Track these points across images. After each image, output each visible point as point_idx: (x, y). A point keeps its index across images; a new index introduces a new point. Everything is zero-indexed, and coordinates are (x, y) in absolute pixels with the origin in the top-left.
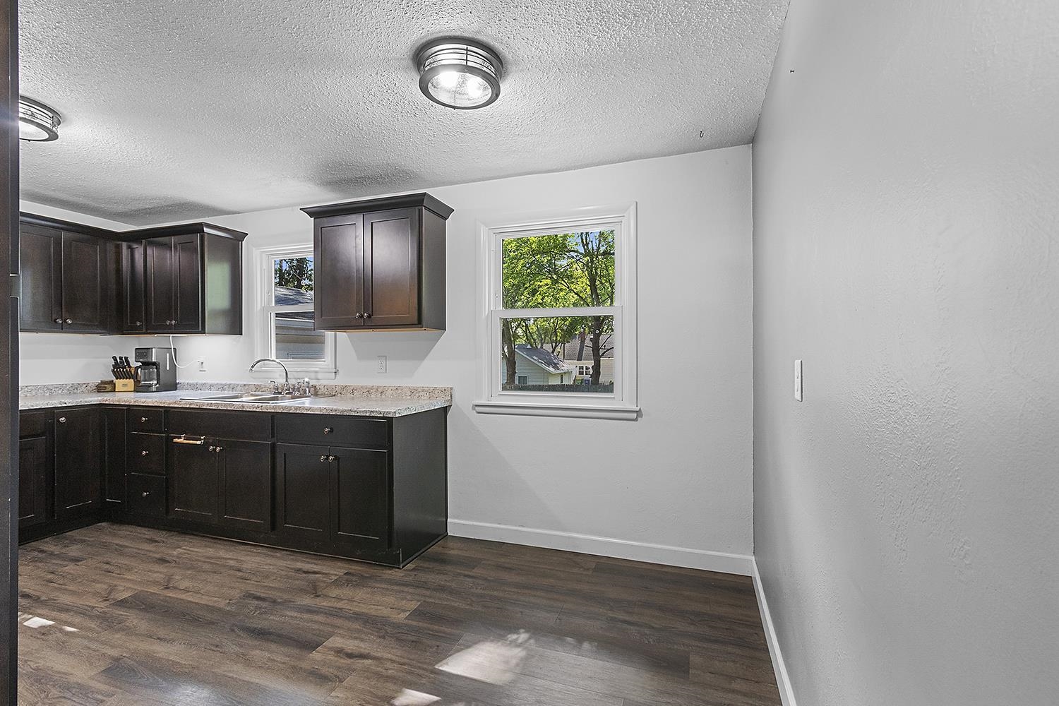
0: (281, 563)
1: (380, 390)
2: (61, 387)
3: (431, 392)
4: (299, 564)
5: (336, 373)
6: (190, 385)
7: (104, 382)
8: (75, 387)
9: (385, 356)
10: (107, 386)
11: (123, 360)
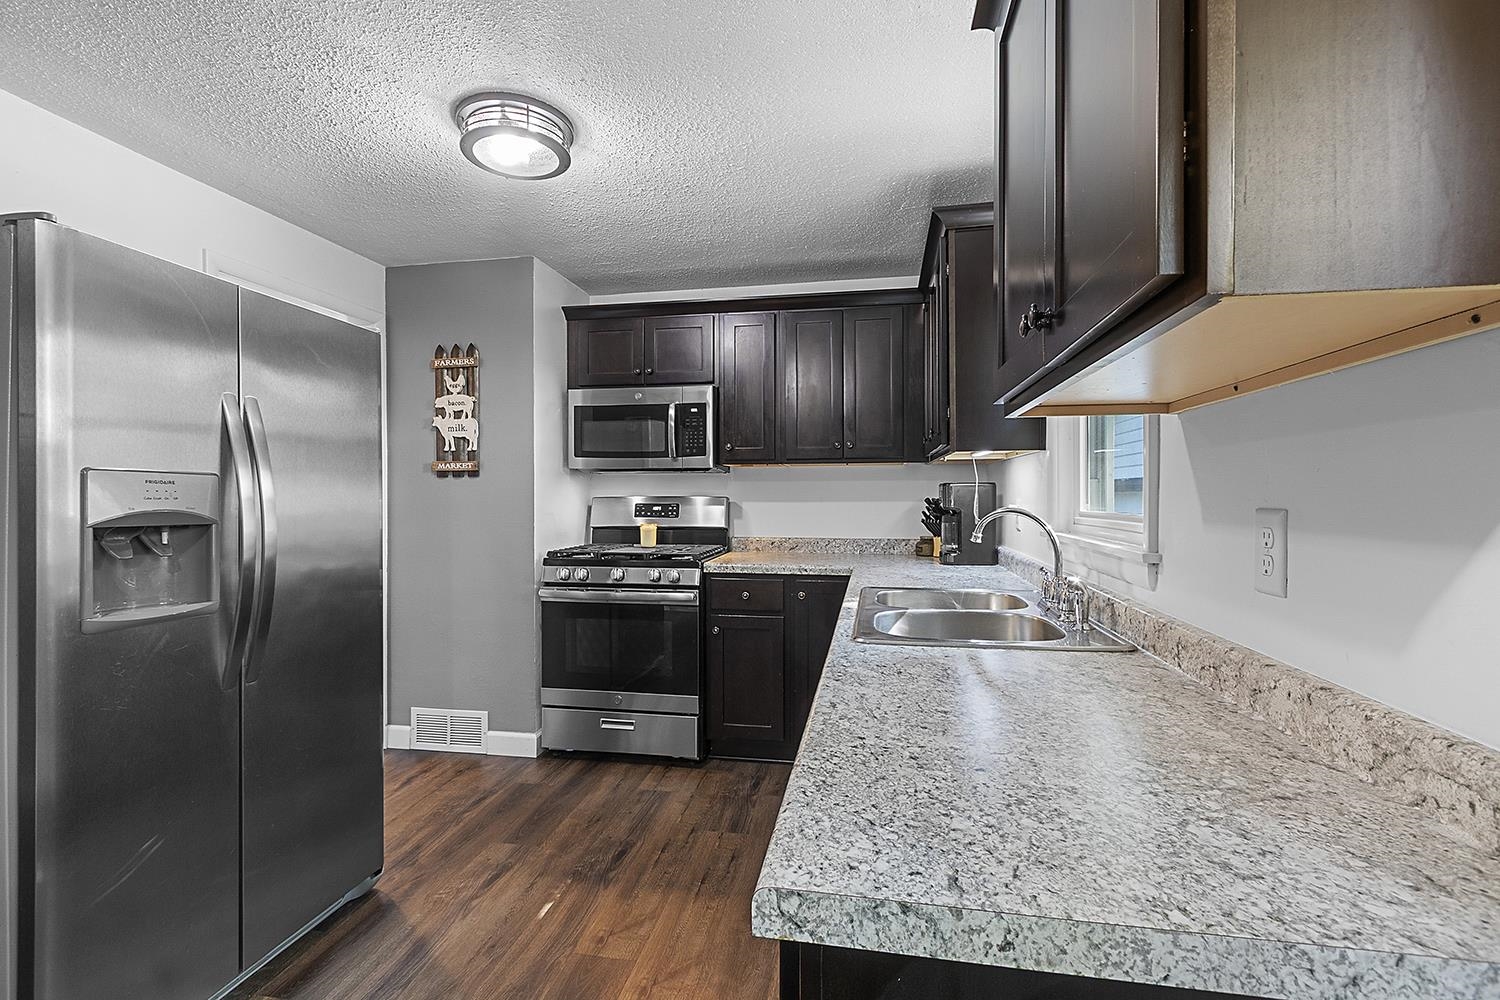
2: (874, 543)
5: (1155, 566)
6: (1006, 557)
7: (924, 541)
8: (891, 544)
9: (1281, 510)
10: (923, 546)
11: (936, 502)
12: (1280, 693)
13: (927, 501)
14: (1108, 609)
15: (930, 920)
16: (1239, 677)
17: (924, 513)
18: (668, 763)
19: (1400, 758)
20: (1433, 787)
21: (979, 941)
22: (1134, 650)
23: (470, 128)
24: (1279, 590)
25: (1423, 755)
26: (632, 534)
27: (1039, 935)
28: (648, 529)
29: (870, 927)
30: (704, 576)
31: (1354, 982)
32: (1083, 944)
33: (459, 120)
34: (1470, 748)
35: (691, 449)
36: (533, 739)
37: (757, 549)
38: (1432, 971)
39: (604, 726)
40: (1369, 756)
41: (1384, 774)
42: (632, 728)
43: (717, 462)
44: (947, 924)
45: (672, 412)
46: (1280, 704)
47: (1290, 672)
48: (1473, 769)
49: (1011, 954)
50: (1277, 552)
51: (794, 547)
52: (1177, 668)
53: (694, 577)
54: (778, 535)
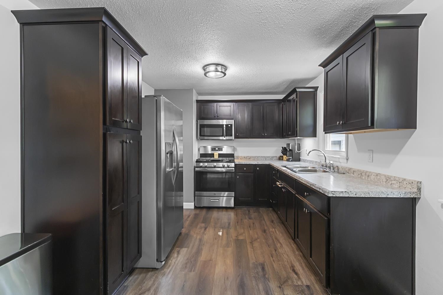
0: (292, 258)
1: (367, 174)
2: (269, 157)
3: (402, 182)
4: (297, 263)
5: (347, 159)
6: (303, 160)
7: (280, 156)
8: (273, 157)
9: (372, 150)
10: (281, 158)
11: (285, 148)
12: (373, 175)
13: (282, 147)
14: (337, 168)
15: (348, 193)
16: (366, 174)
17: (282, 150)
18: (226, 208)
19: (389, 180)
20: (393, 182)
21: (353, 194)
22: (344, 173)
23: (207, 71)
24: (372, 161)
25: (392, 179)
26: (212, 155)
27: (359, 193)
28: (216, 154)
29: (342, 194)
30: (235, 165)
31: (388, 195)
32: (363, 194)
33: (205, 70)
34: (397, 177)
35: (229, 135)
36: (193, 204)
37: (241, 159)
38: (394, 193)
39: (211, 200)
40: (385, 181)
41: (387, 182)
42: (218, 200)
43: (235, 138)
44: (350, 193)
45: (225, 126)
46: (372, 177)
47: (374, 173)
48: (397, 179)
49: (356, 195)
50: (371, 156)
51: (250, 158)
52: (353, 175)
53: (233, 165)
54: (246, 155)
